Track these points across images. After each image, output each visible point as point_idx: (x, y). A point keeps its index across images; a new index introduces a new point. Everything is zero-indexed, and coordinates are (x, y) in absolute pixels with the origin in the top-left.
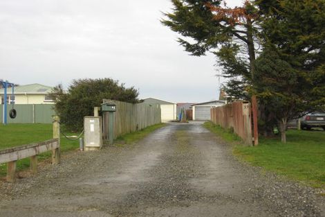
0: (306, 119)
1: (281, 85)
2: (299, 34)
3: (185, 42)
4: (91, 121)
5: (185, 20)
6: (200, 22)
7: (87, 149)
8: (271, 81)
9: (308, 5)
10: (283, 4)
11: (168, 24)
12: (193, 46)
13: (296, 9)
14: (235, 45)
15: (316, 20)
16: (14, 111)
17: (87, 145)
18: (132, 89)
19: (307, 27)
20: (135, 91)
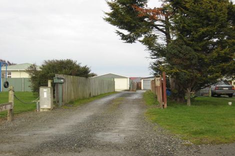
0: (216, 89)
1: (185, 64)
2: (199, 27)
3: (121, 33)
4: (44, 90)
5: (118, 17)
6: (128, 18)
7: (41, 110)
8: (178, 61)
9: (205, 6)
10: (187, 5)
11: (108, 20)
12: (127, 36)
13: (197, 9)
14: (154, 35)
15: (211, 17)
16: (7, 83)
17: (42, 107)
18: (85, 67)
19: (205, 22)
20: (88, 69)
